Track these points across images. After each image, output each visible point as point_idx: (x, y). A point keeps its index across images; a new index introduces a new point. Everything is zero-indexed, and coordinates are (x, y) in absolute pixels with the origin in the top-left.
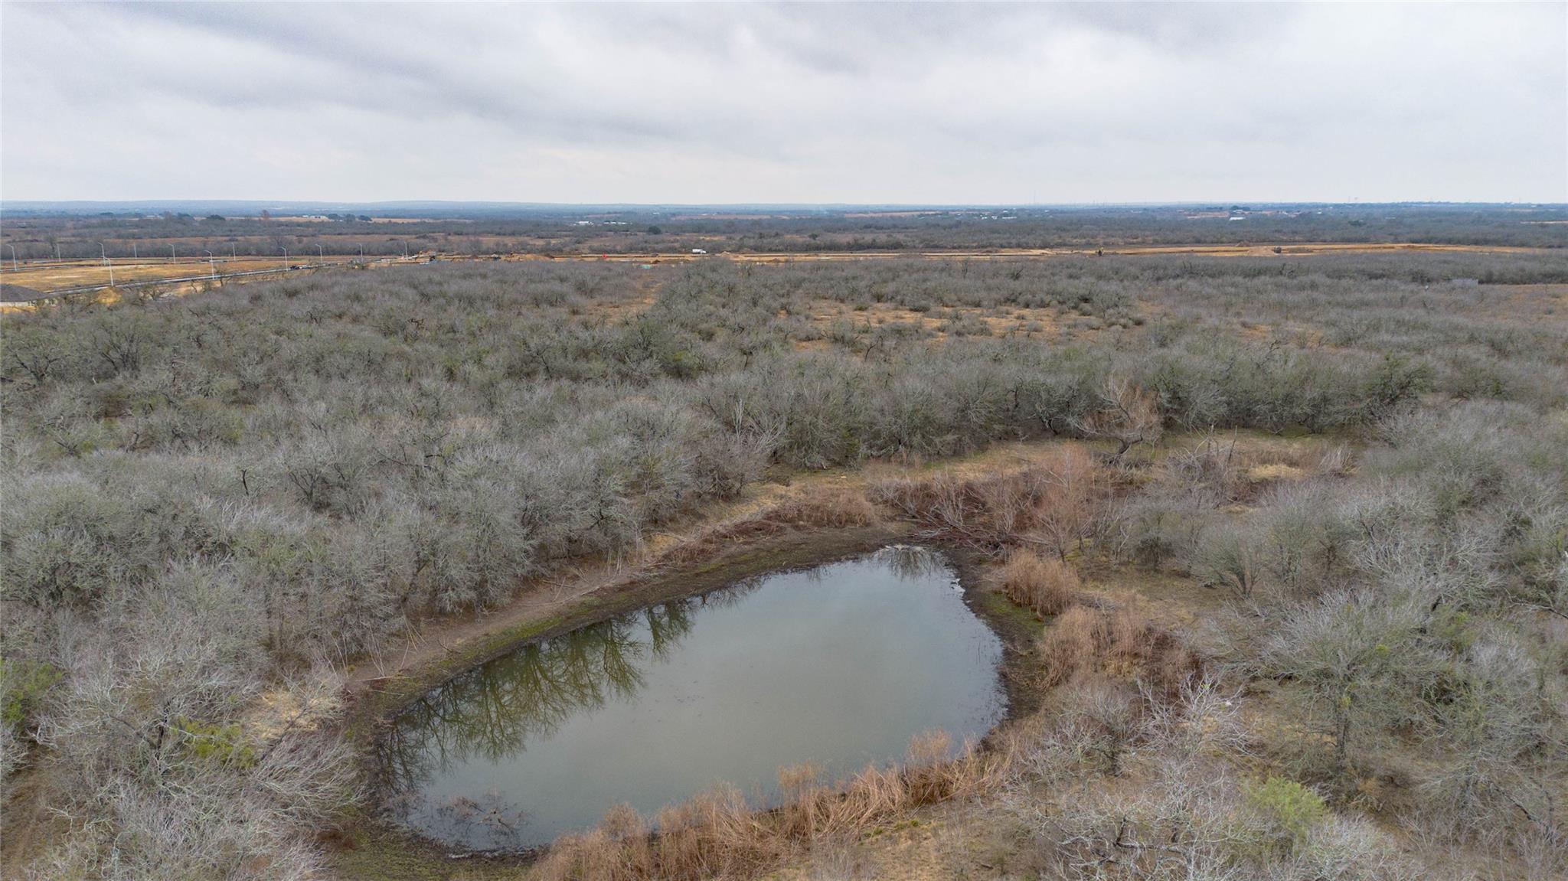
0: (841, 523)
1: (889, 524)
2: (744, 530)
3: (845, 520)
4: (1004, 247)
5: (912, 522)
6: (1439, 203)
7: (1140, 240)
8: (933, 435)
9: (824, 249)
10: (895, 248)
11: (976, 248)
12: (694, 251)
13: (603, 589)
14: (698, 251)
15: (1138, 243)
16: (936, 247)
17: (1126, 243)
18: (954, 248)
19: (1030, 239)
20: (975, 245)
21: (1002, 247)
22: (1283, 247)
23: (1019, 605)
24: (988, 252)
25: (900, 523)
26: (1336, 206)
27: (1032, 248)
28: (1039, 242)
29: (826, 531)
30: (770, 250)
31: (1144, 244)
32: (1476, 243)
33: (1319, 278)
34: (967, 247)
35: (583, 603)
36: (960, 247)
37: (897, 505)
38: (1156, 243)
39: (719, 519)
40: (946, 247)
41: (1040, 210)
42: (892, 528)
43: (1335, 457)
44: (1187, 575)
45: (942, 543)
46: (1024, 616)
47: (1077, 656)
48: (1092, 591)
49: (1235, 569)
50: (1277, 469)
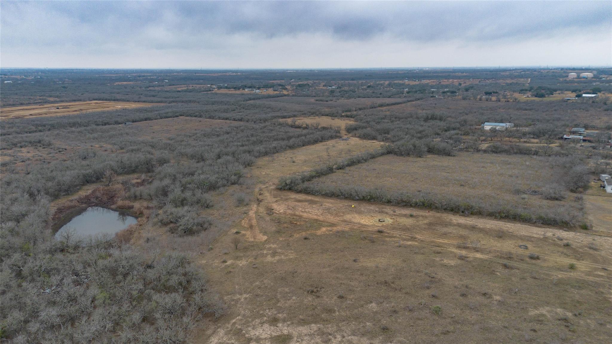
1: (82, 205)
2: (56, 213)
5: (86, 204)
8: (74, 188)
23: (122, 209)
29: (73, 209)
37: (80, 201)
42: (84, 205)
43: (143, 176)
44: (141, 199)
45: (96, 205)
46: (125, 210)
47: (141, 210)
48: (131, 204)
49: (150, 196)
50: (136, 181)
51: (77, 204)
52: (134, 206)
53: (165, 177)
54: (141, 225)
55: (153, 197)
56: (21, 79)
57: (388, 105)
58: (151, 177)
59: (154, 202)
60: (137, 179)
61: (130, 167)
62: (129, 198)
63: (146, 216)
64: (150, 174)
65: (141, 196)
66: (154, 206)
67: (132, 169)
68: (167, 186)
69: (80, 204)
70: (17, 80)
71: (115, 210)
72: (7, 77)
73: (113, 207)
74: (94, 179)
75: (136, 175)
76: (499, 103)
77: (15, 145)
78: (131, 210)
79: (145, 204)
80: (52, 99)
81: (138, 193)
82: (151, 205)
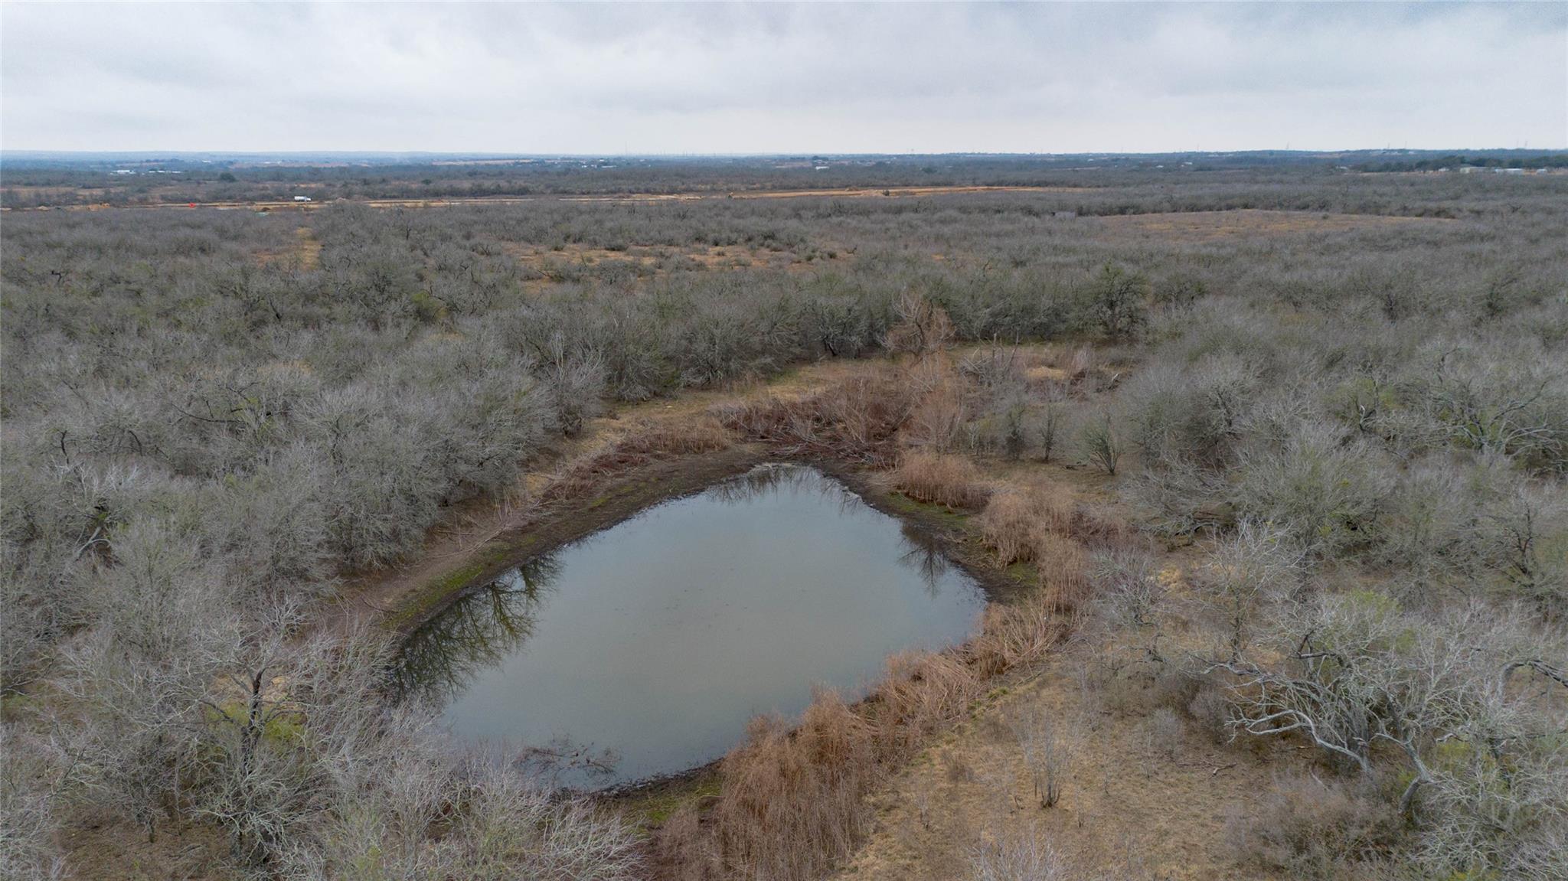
0: (699, 448)
1: (744, 446)
2: (604, 463)
3: (703, 447)
4: (634, 193)
5: (765, 442)
6: (979, 154)
7: (758, 185)
8: (747, 360)
9: (445, 194)
10: (522, 194)
11: (605, 193)
12: (297, 198)
13: (507, 533)
14: (302, 198)
15: (758, 188)
16: (565, 192)
17: (747, 189)
18: (583, 194)
19: (652, 185)
20: (604, 190)
21: (631, 192)
22: (890, 191)
23: (924, 502)
24: (620, 197)
25: (753, 444)
26: (898, 156)
27: (660, 194)
28: (666, 189)
29: (688, 458)
30: (384, 197)
31: (763, 189)
32: (1039, 185)
33: (953, 213)
34: (596, 193)
35: (493, 550)
36: (588, 193)
37: (743, 426)
38: (774, 188)
39: (575, 456)
40: (573, 193)
41: (636, 160)
42: (749, 448)
43: (1082, 358)
44: (1045, 460)
45: (806, 458)
46: (933, 510)
47: (1032, 533)
48: (978, 483)
49: (1104, 449)
50: (1042, 372)
51: (724, 436)
52: (993, 501)
53: (1213, 347)
54: (997, 668)
55: (1121, 463)
58: (1119, 363)
59: (1127, 495)
60: (1051, 366)
61: (1028, 311)
62: (981, 449)
63: (1049, 594)
64: (1114, 352)
65: (1049, 445)
66: (1121, 524)
67: (1036, 320)
68: (1223, 401)
69: (734, 439)
71: (883, 505)
73: (881, 481)
74: (854, 338)
75: (1048, 351)
78: (968, 521)
79: (1064, 497)
81: (1033, 426)
82: (1100, 512)
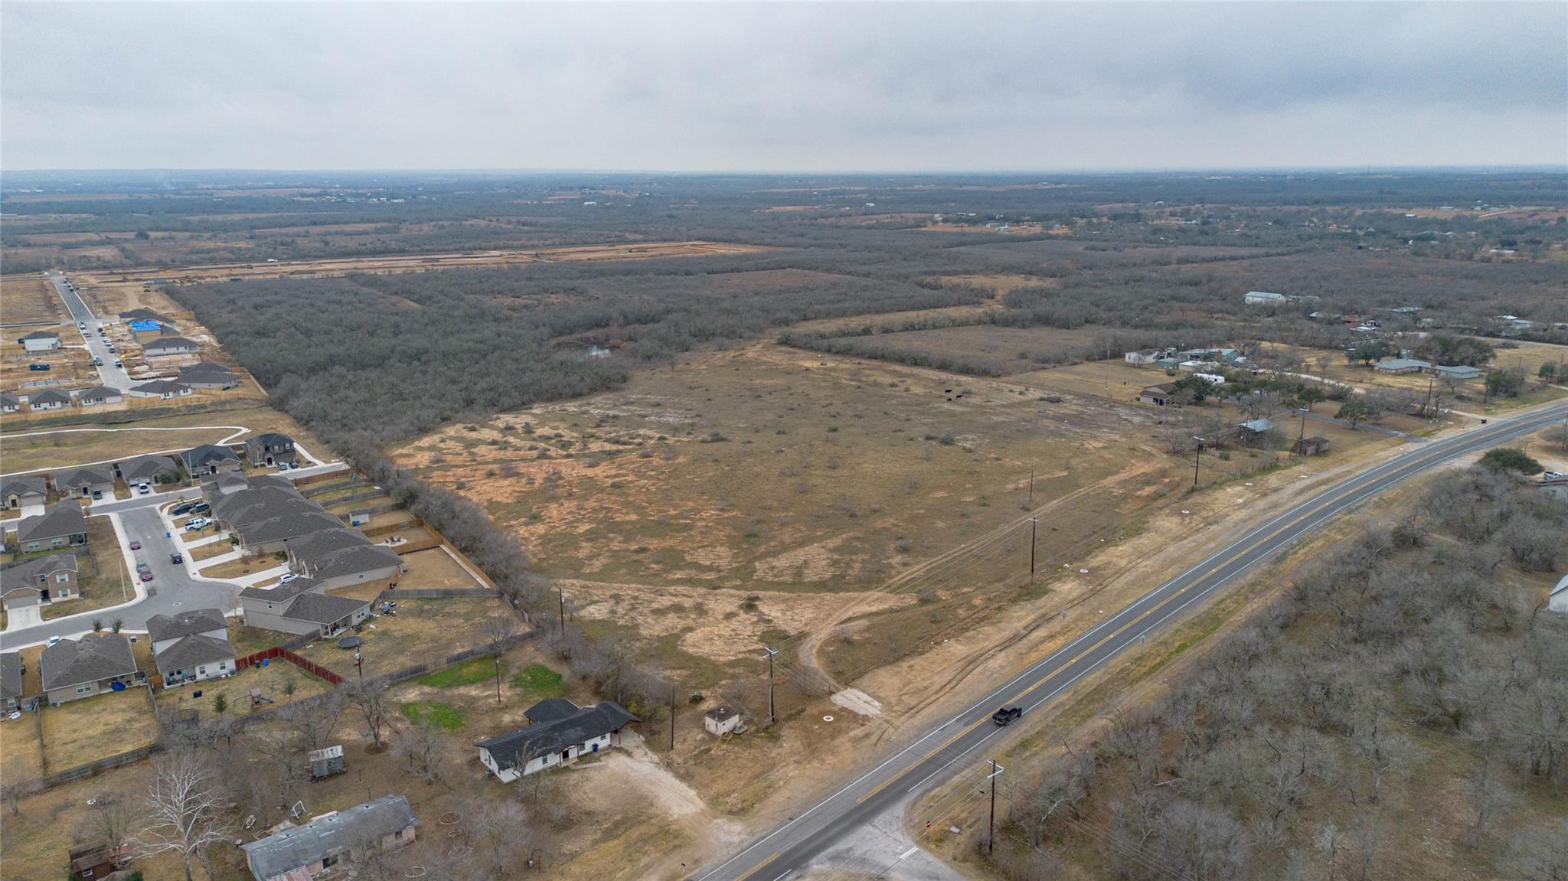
56: (616, 198)
57: (1204, 260)
70: (608, 198)
72: (593, 192)
76: (1468, 263)
77: (546, 291)
80: (630, 237)
